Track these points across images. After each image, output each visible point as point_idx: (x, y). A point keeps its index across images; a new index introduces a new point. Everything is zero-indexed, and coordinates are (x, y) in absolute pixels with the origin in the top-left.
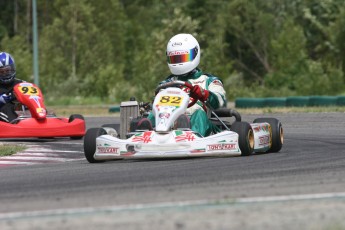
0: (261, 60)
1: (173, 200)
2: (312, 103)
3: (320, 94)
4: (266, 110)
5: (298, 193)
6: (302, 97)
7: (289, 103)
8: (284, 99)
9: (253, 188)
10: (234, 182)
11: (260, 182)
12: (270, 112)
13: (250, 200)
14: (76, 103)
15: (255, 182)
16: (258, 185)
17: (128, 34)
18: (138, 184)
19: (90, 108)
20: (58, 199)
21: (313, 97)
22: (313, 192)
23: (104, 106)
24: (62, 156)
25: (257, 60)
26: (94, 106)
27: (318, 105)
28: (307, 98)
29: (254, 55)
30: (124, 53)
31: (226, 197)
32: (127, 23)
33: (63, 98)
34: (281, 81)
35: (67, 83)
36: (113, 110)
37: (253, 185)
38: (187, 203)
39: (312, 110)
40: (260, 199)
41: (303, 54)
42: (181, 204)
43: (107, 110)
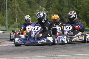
0: (65, 19)
1: (42, 56)
10: (58, 51)
11: (64, 51)
13: (62, 56)
16: (64, 52)
18: (33, 51)
20: (12, 55)
25: (64, 19)
29: (63, 18)
32: (31, 9)
35: (14, 25)
40: (64, 55)
42: (44, 56)
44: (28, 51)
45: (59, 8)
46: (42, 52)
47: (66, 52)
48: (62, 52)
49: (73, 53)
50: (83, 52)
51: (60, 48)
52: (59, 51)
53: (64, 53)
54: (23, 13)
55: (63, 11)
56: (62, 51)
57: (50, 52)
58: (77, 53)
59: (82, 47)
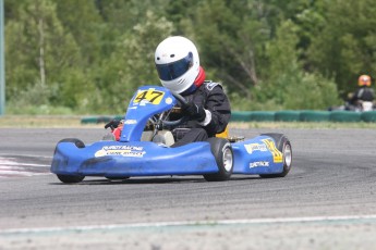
0: (247, 70)
1: (149, 221)
2: (302, 118)
3: (312, 108)
4: (253, 124)
5: (286, 215)
6: (291, 112)
7: (277, 118)
8: (272, 113)
9: (237, 209)
10: (217, 202)
11: (244, 203)
12: (257, 127)
13: (233, 222)
14: (44, 113)
15: (240, 203)
16: (242, 206)
17: (103, 38)
19: (60, 119)
20: (23, 217)
21: (303, 111)
22: (302, 214)
23: (76, 116)
24: (29, 169)
25: (242, 70)
26: (64, 117)
27: (308, 121)
28: (298, 112)
29: (238, 64)
30: (98, 59)
31: (207, 218)
32: (104, 26)
33: (30, 107)
34: (270, 94)
35: (33, 91)
36: (85, 121)
37: (237, 206)
38: (164, 224)
39: (303, 126)
40: (244, 221)
41: (295, 65)
42: (158, 224)
43: (79, 122)
44: (91, 203)
45: (225, 23)
46: (149, 207)
47: (250, 206)
48: (233, 207)
49: (282, 211)
50: (323, 208)
51: (226, 192)
52: (220, 204)
53: (244, 212)
54: (74, 43)
55: (239, 33)
56: (233, 204)
57: (184, 207)
58: (298, 210)
59: (317, 187)
